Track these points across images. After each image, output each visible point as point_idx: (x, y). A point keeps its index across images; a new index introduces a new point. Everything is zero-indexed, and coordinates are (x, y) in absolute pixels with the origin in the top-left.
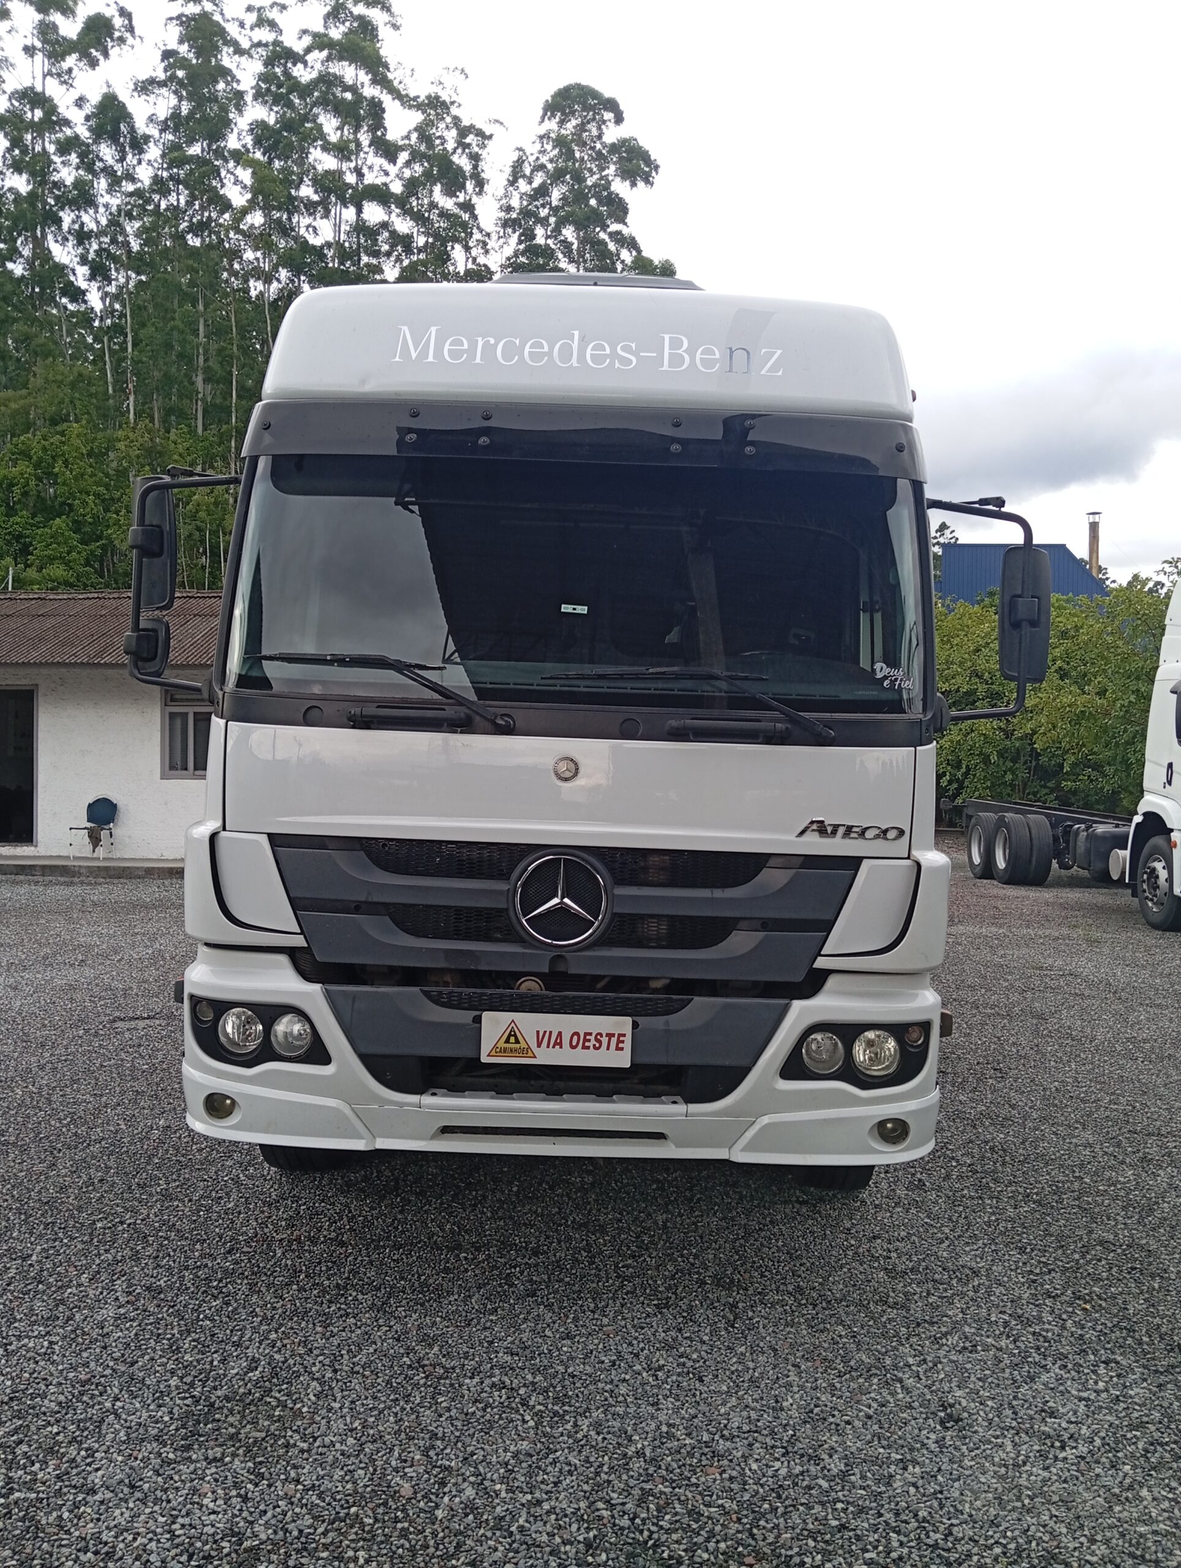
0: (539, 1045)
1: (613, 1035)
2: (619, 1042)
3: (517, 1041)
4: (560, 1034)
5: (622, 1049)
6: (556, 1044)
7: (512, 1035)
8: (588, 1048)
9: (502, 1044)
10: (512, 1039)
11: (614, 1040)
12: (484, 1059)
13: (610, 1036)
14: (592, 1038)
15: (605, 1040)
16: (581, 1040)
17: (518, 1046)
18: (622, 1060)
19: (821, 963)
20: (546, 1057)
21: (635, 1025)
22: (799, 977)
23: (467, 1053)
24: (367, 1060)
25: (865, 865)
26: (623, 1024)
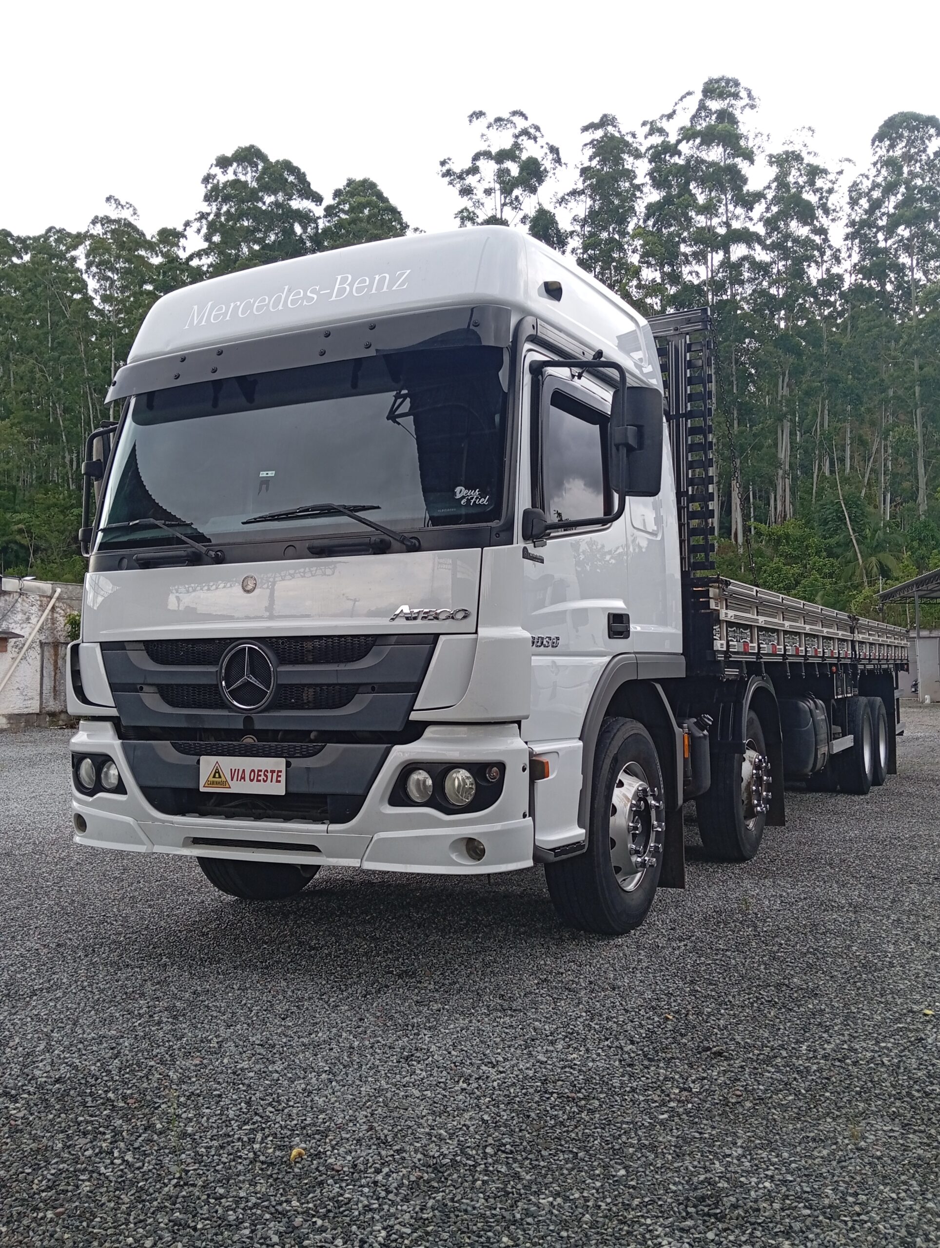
0: (232, 780)
1: (274, 771)
2: (278, 776)
3: (220, 777)
4: (244, 771)
5: (279, 781)
6: (242, 778)
7: (217, 773)
8: (260, 781)
9: (211, 779)
10: (217, 775)
11: (275, 775)
12: (202, 789)
13: (273, 772)
14: (262, 773)
15: (269, 775)
16: (257, 776)
17: (220, 780)
18: (279, 789)
19: (414, 716)
20: (237, 787)
21: (288, 764)
22: (397, 727)
23: (191, 785)
24: (146, 790)
25: (442, 638)
26: (279, 764)
